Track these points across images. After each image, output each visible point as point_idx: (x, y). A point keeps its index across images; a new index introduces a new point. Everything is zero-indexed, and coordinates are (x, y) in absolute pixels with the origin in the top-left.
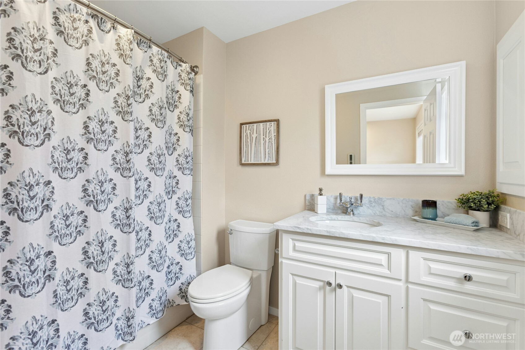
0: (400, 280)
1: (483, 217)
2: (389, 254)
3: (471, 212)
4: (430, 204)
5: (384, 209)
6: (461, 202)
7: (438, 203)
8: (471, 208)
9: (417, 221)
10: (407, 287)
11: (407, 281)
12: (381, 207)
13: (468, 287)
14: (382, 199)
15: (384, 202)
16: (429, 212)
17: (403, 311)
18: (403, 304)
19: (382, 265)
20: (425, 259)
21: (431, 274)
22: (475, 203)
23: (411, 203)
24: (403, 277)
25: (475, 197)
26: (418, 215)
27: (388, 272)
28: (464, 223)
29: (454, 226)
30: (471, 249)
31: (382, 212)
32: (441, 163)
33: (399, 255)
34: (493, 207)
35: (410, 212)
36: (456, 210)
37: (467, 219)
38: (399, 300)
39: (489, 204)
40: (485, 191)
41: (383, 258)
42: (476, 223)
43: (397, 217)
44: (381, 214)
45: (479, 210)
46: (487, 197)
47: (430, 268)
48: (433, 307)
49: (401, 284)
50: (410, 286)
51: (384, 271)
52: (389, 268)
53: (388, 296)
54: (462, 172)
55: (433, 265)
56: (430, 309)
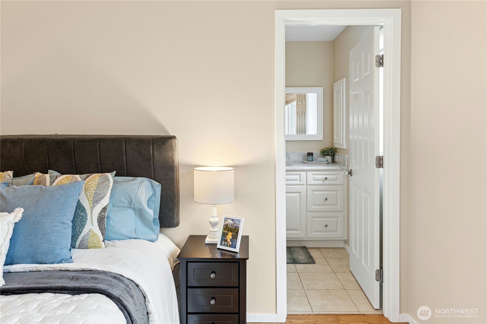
0: (304, 185)
1: (329, 158)
2: (300, 175)
3: (325, 156)
4: (310, 154)
5: (289, 159)
6: (322, 153)
7: (313, 154)
8: (325, 155)
9: (305, 163)
10: (307, 187)
11: (307, 185)
12: (288, 158)
13: (327, 182)
14: (288, 153)
15: (289, 155)
16: (310, 158)
17: (305, 197)
18: (305, 195)
19: (297, 180)
20: (313, 174)
21: (315, 180)
22: (327, 153)
23: (301, 155)
24: (305, 184)
25: (327, 150)
26: (305, 160)
27: (300, 182)
28: (323, 161)
29: (320, 163)
30: (327, 168)
31: (288, 161)
32: (309, 134)
33: (303, 174)
34: (333, 153)
35: (301, 159)
36: (320, 157)
37: (324, 159)
38: (304, 193)
39: (331, 152)
40: (330, 147)
41: (298, 177)
42: (327, 161)
43: (296, 162)
44: (288, 162)
45: (328, 156)
46: (331, 150)
47: (314, 177)
48: (315, 193)
49: (304, 186)
50: (308, 186)
51: (298, 182)
52: (300, 181)
53: (300, 192)
54: (322, 139)
55: (315, 176)
56: (314, 194)
